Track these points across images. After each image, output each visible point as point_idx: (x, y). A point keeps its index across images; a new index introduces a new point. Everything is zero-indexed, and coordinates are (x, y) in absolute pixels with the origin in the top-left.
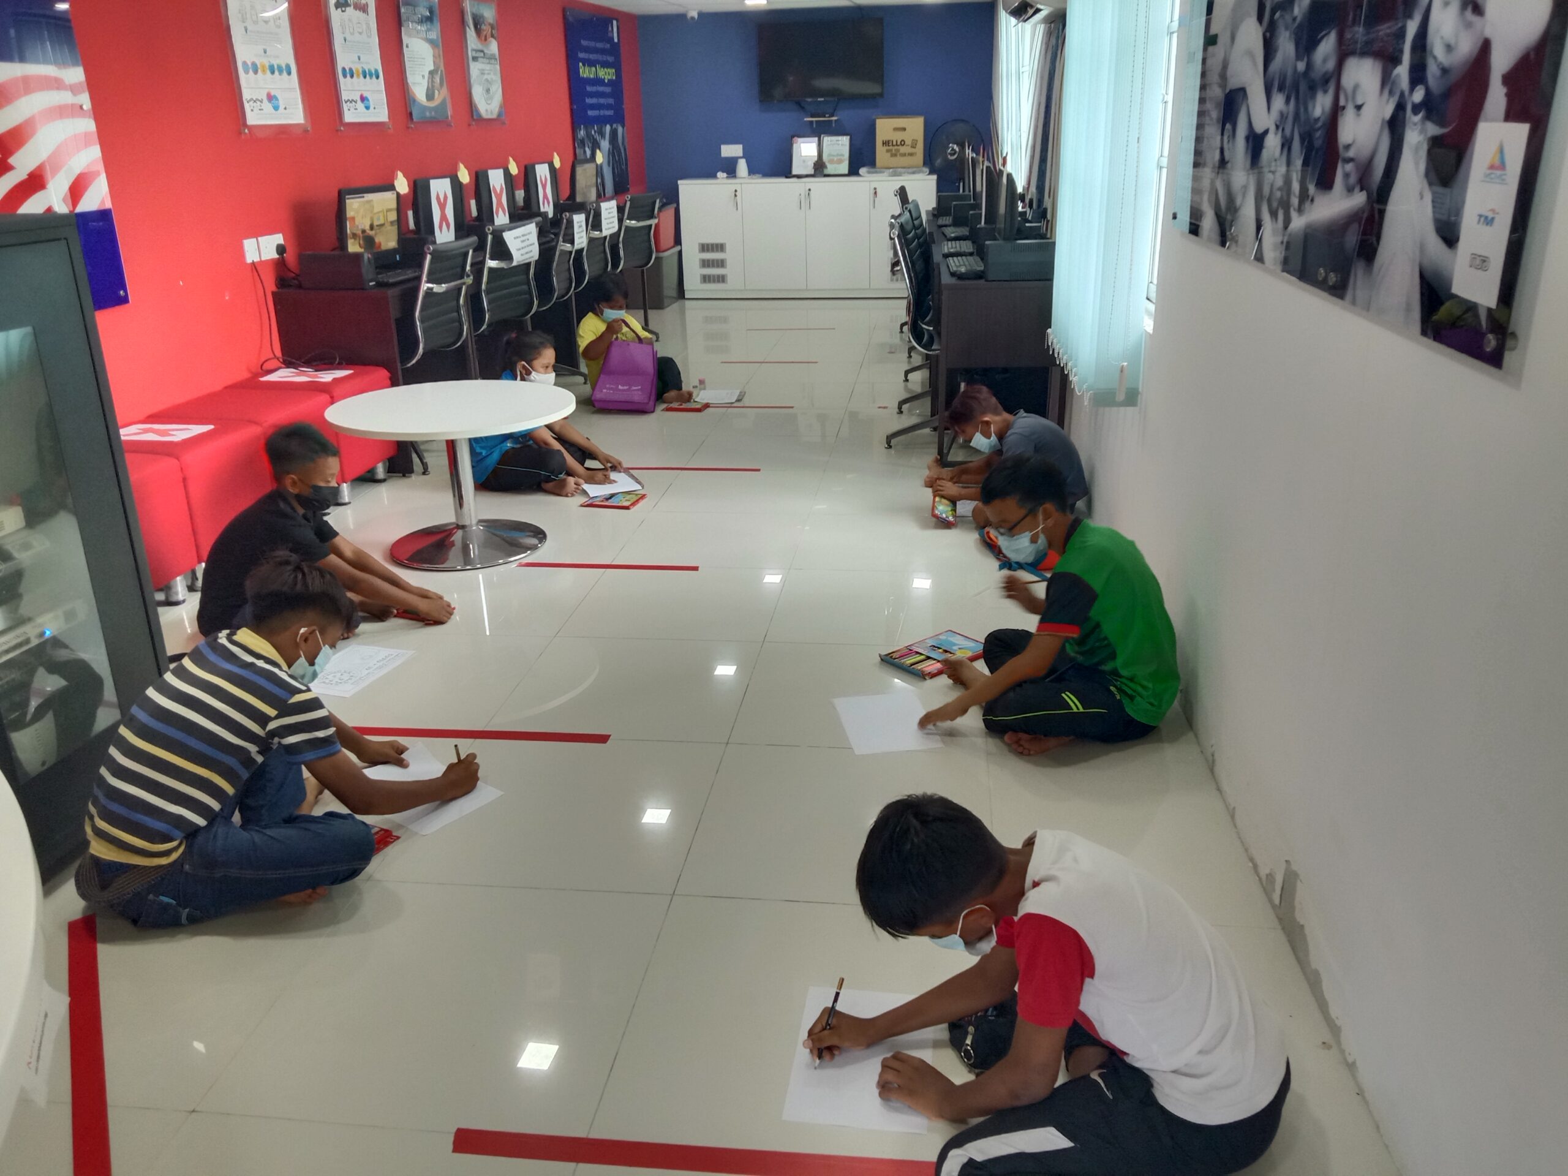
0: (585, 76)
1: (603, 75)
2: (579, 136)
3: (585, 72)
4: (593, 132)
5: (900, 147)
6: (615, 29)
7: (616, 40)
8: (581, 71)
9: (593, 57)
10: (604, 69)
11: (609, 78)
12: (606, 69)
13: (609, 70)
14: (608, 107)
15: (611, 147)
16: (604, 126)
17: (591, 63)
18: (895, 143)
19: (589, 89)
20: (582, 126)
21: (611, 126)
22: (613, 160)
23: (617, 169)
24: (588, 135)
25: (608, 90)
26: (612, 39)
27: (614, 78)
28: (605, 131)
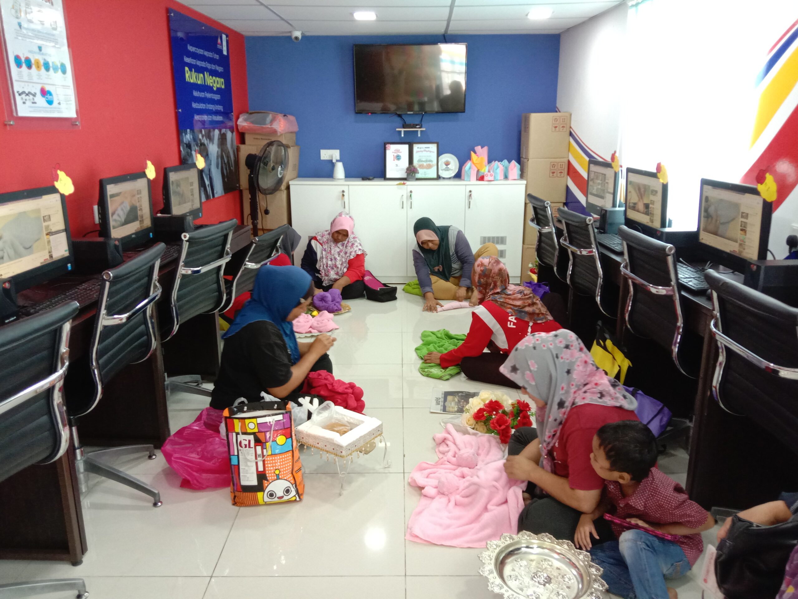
0: (192, 81)
1: (211, 83)
2: (185, 141)
3: (191, 77)
4: (200, 136)
6: (224, 43)
7: (225, 53)
8: (187, 75)
9: (199, 63)
10: (212, 77)
11: (218, 86)
12: (214, 78)
13: (217, 79)
14: (217, 113)
15: (220, 151)
16: (212, 130)
17: (200, 70)
19: (196, 94)
20: (188, 130)
21: (220, 131)
22: (222, 162)
23: (226, 169)
24: (195, 139)
25: (217, 97)
26: (221, 51)
27: (223, 87)
28: (214, 136)
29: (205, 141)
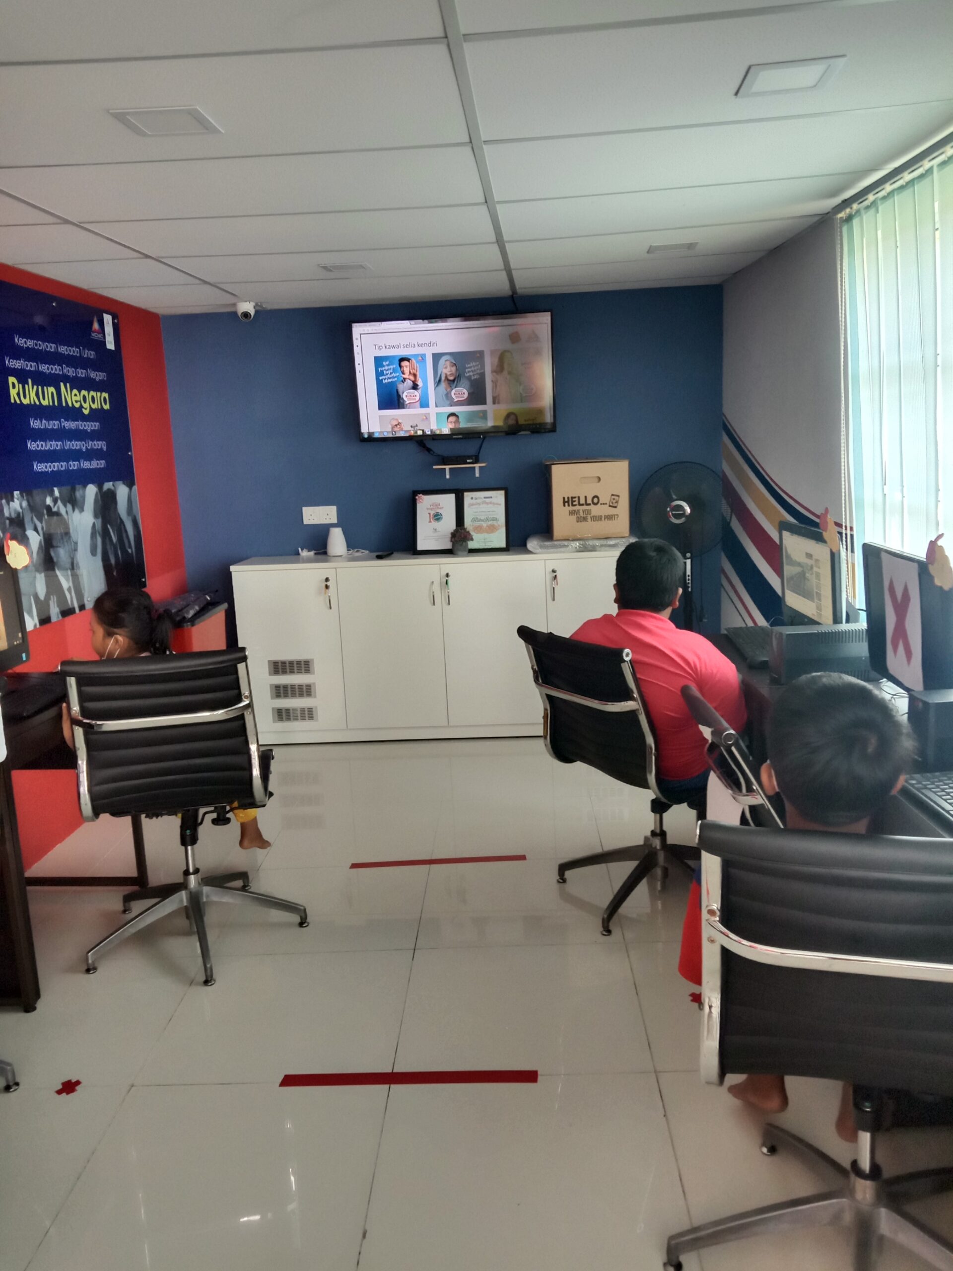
0: (26, 402)
1: (76, 402)
3: (24, 393)
5: (592, 507)
6: (109, 329)
7: (110, 345)
8: (13, 392)
9: (44, 368)
10: (80, 393)
11: (94, 406)
12: (84, 392)
13: (92, 393)
14: (90, 455)
15: (99, 523)
17: (42, 380)
18: (582, 501)
19: (35, 424)
21: (100, 487)
22: (103, 542)
25: (94, 426)
26: (104, 343)
27: (107, 407)
28: (84, 497)
29: (61, 507)
